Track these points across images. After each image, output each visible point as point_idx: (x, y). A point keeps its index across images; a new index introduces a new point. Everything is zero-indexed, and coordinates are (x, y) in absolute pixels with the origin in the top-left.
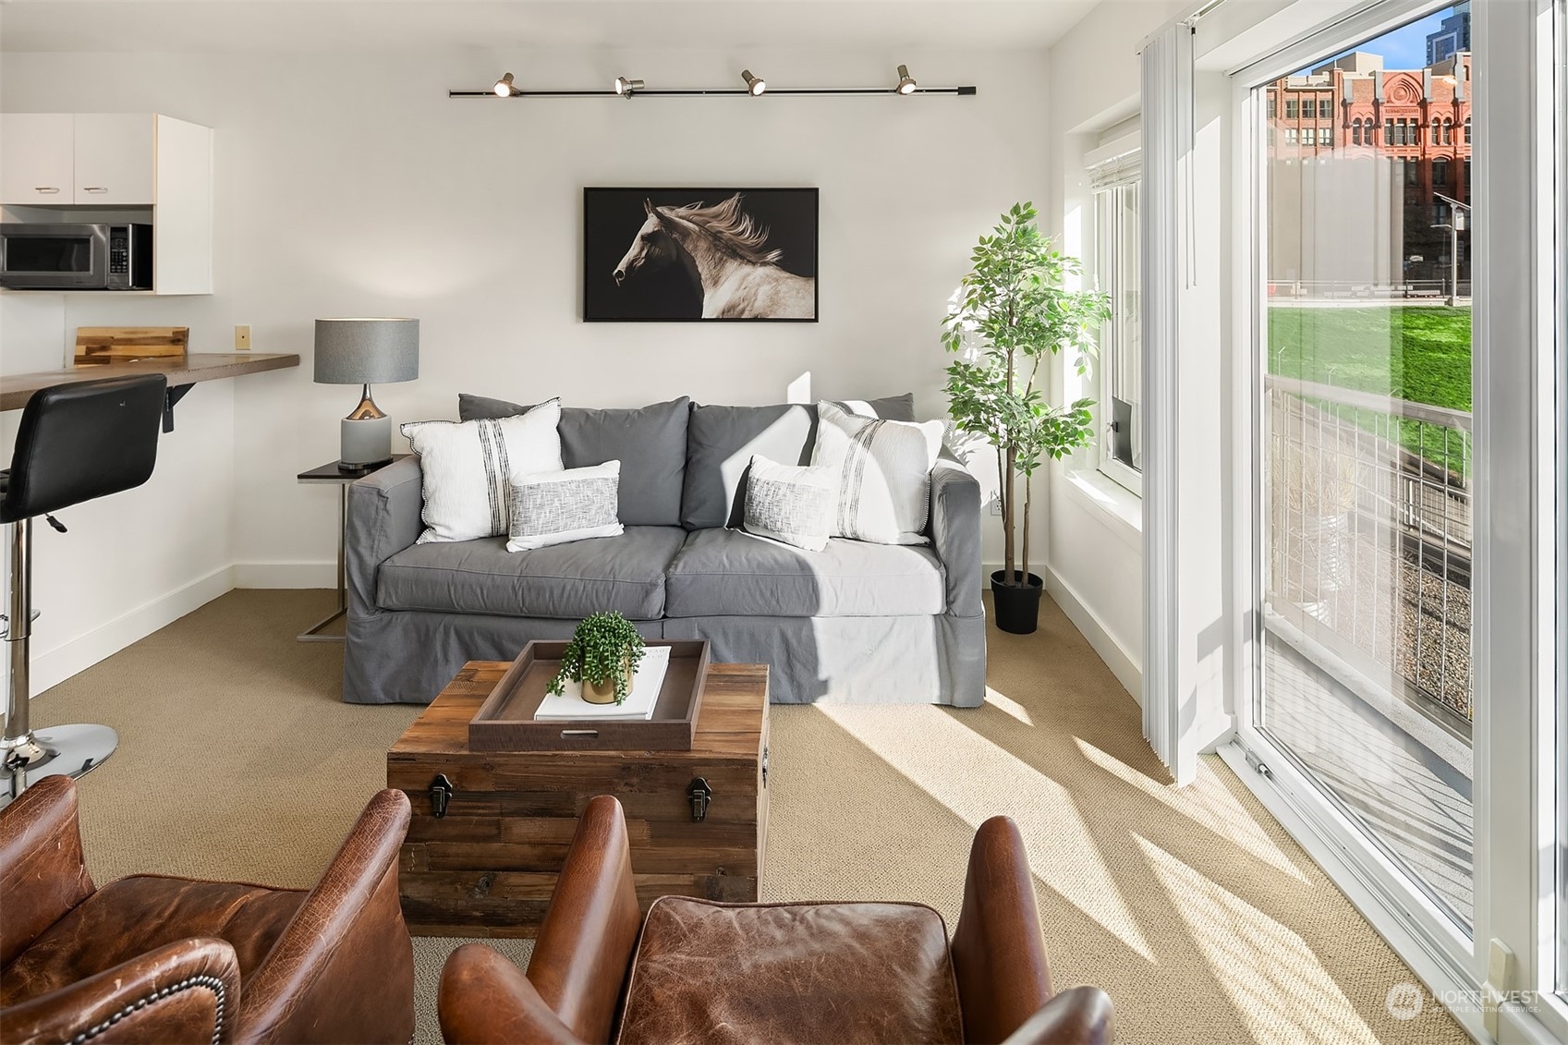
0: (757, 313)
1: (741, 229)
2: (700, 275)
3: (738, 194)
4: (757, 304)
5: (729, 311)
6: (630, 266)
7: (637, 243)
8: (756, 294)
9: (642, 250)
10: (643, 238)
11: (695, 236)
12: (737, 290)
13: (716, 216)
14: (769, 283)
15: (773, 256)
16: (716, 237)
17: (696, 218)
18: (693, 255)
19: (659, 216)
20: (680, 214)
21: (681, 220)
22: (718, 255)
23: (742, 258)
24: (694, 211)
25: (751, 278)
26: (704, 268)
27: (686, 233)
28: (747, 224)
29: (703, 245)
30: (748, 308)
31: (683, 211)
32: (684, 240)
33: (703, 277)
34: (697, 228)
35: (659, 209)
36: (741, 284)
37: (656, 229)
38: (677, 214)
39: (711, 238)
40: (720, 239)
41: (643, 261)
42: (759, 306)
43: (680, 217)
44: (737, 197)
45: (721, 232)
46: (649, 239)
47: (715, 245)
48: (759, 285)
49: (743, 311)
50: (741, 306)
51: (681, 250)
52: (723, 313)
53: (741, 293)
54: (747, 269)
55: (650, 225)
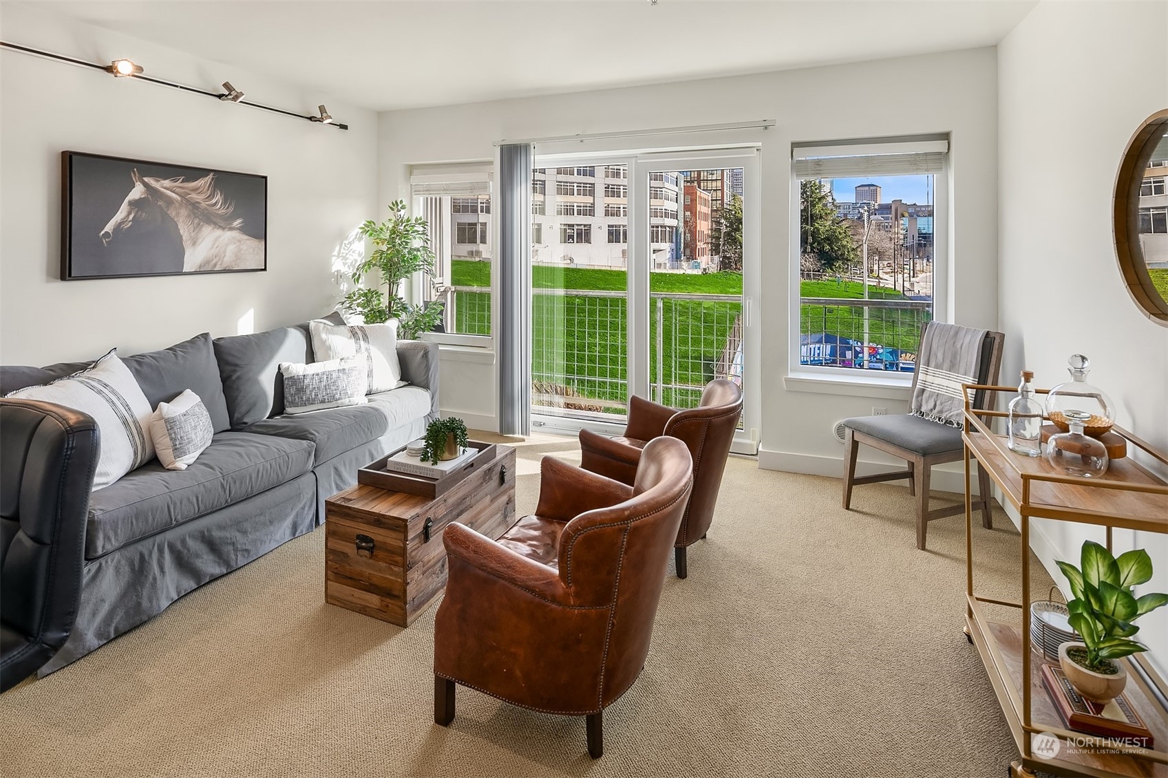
0: (225, 266)
1: (214, 201)
2: (181, 236)
3: (212, 174)
4: (226, 259)
5: (205, 265)
6: (118, 228)
7: (124, 208)
8: (225, 252)
9: (129, 214)
10: (130, 203)
11: (177, 205)
12: (211, 249)
13: (195, 190)
14: (235, 243)
15: (237, 223)
16: (194, 206)
17: (178, 190)
18: (176, 220)
19: (146, 185)
20: (165, 185)
21: (165, 191)
22: (196, 221)
23: (215, 224)
24: (176, 184)
25: (221, 239)
26: (184, 230)
27: (170, 202)
28: (218, 197)
29: (184, 212)
30: (220, 263)
31: (167, 183)
32: (168, 207)
33: (184, 238)
34: (179, 198)
35: (146, 179)
36: (214, 244)
37: (143, 196)
38: (162, 185)
39: (190, 207)
40: (198, 208)
41: (130, 223)
42: (227, 261)
43: (165, 188)
44: (211, 176)
45: (199, 203)
46: (134, 204)
47: (194, 213)
48: (227, 245)
49: (215, 265)
50: (214, 261)
51: (165, 216)
52: (200, 267)
53: (214, 251)
54: (218, 232)
55: (137, 192)
